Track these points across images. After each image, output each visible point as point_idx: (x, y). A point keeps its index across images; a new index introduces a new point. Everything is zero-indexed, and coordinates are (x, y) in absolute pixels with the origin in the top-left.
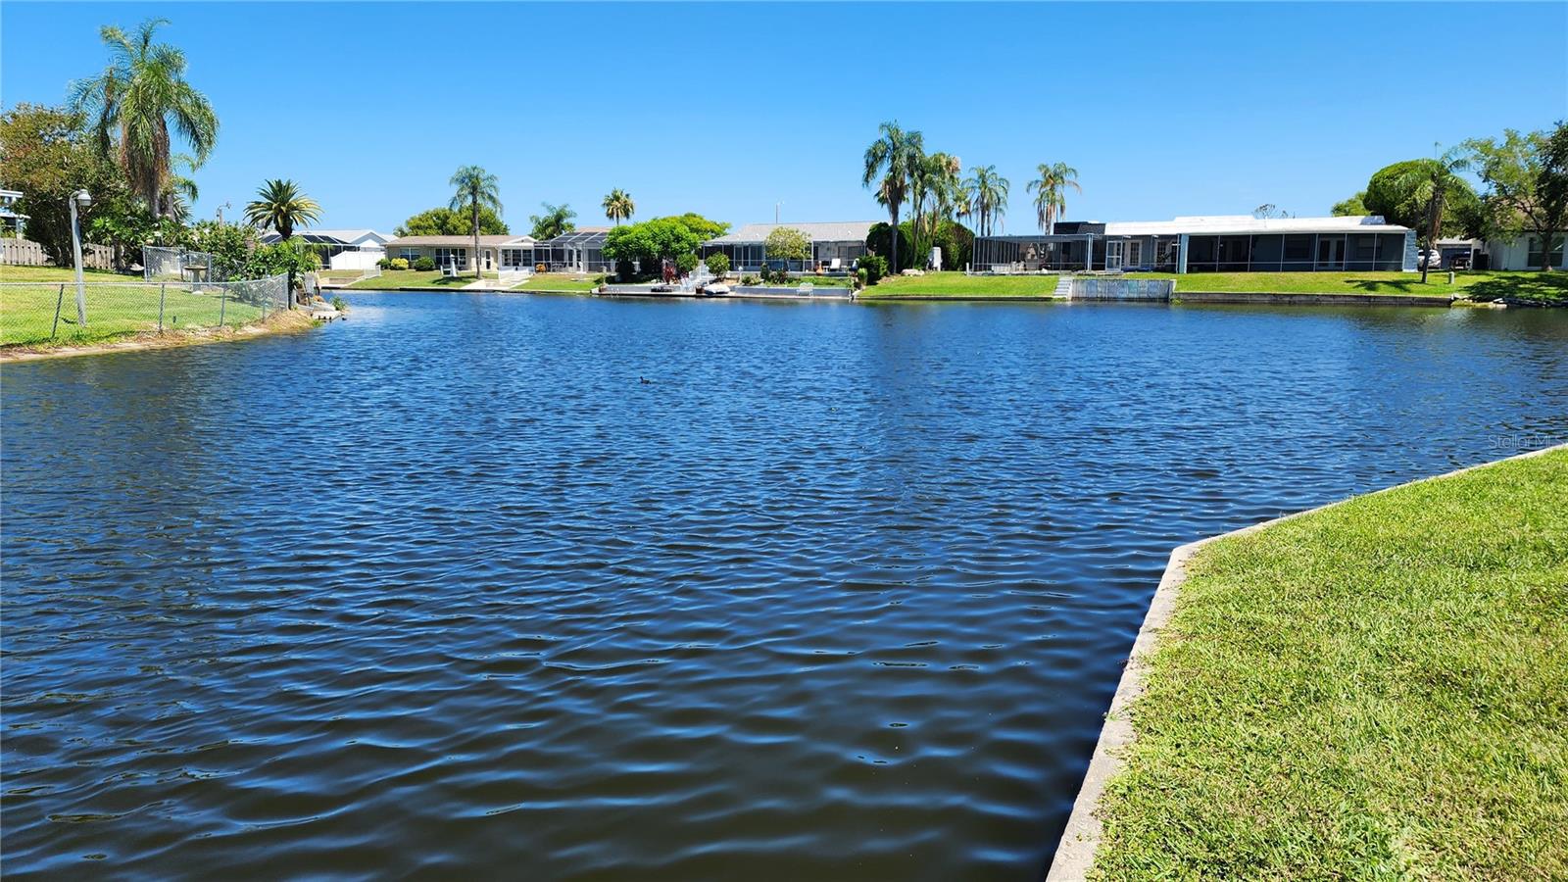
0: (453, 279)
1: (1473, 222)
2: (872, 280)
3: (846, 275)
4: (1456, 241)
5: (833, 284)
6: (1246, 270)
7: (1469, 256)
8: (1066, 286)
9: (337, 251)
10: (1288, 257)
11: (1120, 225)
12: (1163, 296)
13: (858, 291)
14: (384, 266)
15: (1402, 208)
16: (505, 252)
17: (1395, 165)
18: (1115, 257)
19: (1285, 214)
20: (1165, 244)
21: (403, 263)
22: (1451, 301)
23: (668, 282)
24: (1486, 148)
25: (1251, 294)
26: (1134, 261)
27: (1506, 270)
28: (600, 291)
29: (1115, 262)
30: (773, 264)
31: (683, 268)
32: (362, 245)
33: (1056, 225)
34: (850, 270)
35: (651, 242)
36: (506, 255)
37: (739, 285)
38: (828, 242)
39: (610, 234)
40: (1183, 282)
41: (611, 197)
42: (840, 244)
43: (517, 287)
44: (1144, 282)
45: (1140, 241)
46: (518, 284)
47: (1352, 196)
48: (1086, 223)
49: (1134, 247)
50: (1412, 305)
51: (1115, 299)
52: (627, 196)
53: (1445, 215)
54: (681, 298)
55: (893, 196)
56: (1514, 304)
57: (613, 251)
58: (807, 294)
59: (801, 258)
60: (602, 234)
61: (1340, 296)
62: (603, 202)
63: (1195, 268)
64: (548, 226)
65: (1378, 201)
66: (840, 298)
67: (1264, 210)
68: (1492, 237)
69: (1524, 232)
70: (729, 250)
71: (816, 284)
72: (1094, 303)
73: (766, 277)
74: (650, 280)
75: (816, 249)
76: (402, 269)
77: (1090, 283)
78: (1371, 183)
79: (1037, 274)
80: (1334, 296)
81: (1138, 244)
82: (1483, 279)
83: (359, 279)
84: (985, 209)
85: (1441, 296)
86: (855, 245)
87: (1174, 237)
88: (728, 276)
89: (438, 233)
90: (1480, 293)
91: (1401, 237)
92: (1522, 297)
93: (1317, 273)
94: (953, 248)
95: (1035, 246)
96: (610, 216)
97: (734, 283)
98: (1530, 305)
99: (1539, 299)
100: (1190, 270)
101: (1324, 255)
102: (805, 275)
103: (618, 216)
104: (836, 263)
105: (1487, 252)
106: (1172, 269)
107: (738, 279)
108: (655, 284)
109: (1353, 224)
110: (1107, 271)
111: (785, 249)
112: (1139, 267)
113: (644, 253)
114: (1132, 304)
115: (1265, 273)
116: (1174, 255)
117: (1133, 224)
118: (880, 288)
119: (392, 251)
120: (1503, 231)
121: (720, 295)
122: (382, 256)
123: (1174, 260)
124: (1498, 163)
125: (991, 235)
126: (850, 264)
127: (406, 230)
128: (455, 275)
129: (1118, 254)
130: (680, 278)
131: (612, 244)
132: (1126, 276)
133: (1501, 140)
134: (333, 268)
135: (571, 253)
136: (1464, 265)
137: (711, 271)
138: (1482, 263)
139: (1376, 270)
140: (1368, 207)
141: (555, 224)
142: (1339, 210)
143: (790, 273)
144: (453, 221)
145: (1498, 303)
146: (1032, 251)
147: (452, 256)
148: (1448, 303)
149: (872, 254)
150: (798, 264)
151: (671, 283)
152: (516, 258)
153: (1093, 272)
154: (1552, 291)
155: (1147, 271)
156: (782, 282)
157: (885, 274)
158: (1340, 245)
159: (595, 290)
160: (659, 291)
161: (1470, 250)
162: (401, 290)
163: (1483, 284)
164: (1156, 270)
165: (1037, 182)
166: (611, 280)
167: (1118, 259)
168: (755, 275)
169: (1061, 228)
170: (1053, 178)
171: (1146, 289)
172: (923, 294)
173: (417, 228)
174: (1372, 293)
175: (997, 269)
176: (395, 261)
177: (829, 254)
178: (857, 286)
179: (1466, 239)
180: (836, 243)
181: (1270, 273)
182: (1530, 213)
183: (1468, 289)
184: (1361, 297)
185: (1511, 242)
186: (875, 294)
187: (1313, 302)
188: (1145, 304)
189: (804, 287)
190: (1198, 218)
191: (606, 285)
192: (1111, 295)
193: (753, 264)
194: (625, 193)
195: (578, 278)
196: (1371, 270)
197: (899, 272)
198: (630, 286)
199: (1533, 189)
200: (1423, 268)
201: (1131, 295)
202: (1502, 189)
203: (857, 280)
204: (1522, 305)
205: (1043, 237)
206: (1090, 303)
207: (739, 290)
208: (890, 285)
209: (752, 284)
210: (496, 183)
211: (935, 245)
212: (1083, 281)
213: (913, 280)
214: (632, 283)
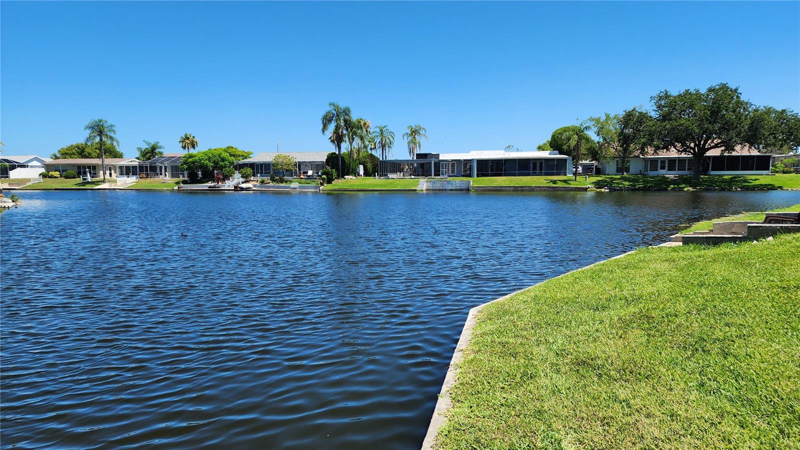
0: (89, 183)
1: (594, 154)
2: (329, 181)
3: (316, 179)
4: (587, 162)
5: (309, 183)
6: (502, 176)
7: (593, 168)
8: (423, 184)
9: (13, 167)
10: (519, 169)
11: (447, 155)
12: (467, 188)
13: (322, 187)
14: (44, 176)
15: (565, 147)
16: (121, 167)
17: (562, 128)
18: (445, 170)
19: (518, 150)
20: (466, 164)
21: (57, 174)
22: (587, 189)
23: (218, 183)
24: (597, 121)
25: (505, 187)
26: (453, 171)
27: (608, 175)
28: (178, 188)
29: (444, 173)
30: (277, 172)
31: (227, 175)
32: (29, 164)
33: (417, 154)
34: (318, 176)
35: (208, 162)
36: (121, 169)
37: (258, 184)
38: (305, 162)
39: (184, 157)
40: (475, 182)
41: (184, 137)
42: (312, 163)
44: (458, 182)
45: (456, 163)
46: (129, 185)
47: (545, 142)
48: (430, 154)
49: (453, 165)
50: (572, 190)
51: (445, 190)
52: (194, 137)
53: (583, 150)
54: (226, 191)
55: (338, 139)
56: (612, 190)
57: (185, 166)
58: (295, 189)
59: (292, 170)
60: (179, 158)
61: (542, 187)
62: (180, 140)
63: (480, 175)
64: (147, 153)
65: (556, 144)
66: (313, 190)
67: (508, 148)
68: (601, 160)
69: (614, 158)
70: (252, 165)
71: (300, 183)
72: (436, 192)
73: (273, 180)
74: (207, 182)
75: (299, 165)
76: (56, 177)
77: (434, 182)
78: (552, 136)
79: (409, 178)
80: (539, 187)
81: (455, 164)
82: (599, 178)
83: (28, 184)
84: (383, 147)
85: (583, 186)
86: (321, 163)
87: (470, 160)
88: (252, 179)
89: (79, 157)
90: (599, 185)
91: (565, 160)
92: (615, 186)
93: (532, 177)
94: (369, 165)
95: (408, 165)
96: (184, 147)
97: (255, 183)
98: (618, 190)
99: (621, 187)
100: (478, 176)
101: (535, 168)
102: (294, 179)
103: (188, 148)
104: (310, 173)
105: (600, 167)
106: (470, 176)
107: (258, 181)
108: (210, 184)
109: (546, 154)
110: (441, 177)
111: (283, 165)
112: (455, 174)
113: (204, 168)
114: (452, 192)
115: (510, 177)
116: (471, 169)
117: (452, 154)
118: (334, 185)
119: (48, 167)
120: (606, 157)
121: (248, 189)
122: (43, 170)
123: (470, 171)
124: (602, 128)
125: (387, 159)
126: (318, 173)
127: (58, 155)
129: (446, 169)
130: (225, 181)
131: (185, 163)
132: (450, 179)
133: (603, 118)
134: (11, 178)
135: (161, 167)
136: (591, 172)
137: (242, 177)
138: (599, 172)
139: (556, 175)
140: (551, 147)
141: (150, 153)
142: (540, 148)
143: (286, 178)
144: (88, 150)
145: (605, 189)
146: (407, 167)
147: (88, 170)
148: (586, 189)
149: (329, 168)
150: (290, 173)
151: (220, 183)
152: (127, 171)
153: (435, 177)
154: (627, 183)
155: (459, 176)
156: (282, 182)
157: (336, 178)
158: (541, 164)
159: (176, 188)
160: (213, 187)
161: (593, 166)
162: (56, 189)
163: (600, 181)
164: (463, 176)
165: (407, 134)
166: (185, 182)
167: (446, 171)
168: (267, 179)
169: (419, 156)
170: (414, 132)
171: (459, 185)
172: (355, 188)
173: (65, 154)
174: (555, 186)
175: (390, 176)
176: (51, 173)
177: (306, 168)
178: (322, 184)
179: (592, 161)
180: (310, 162)
181: (512, 177)
182: (616, 150)
183: (593, 183)
184: (551, 187)
185: (609, 162)
186: (331, 188)
187: (531, 190)
188: (459, 192)
189: (293, 185)
190: (480, 152)
191: (182, 185)
192: (443, 188)
193: (266, 173)
194: (192, 136)
195: (166, 181)
196: (554, 175)
197: (343, 177)
198: (196, 185)
199: (616, 139)
200: (575, 174)
201: (452, 188)
202: (604, 139)
203: (321, 181)
204: (615, 190)
205: (411, 160)
206: (435, 192)
207: (258, 187)
208: (338, 184)
209: (265, 184)
210: (114, 128)
211: (360, 164)
212: (430, 181)
213: (350, 181)
214: (197, 183)
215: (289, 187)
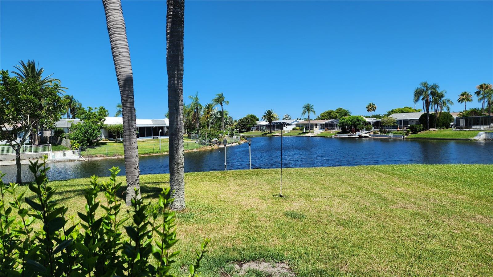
2: (414, 132)
5: (401, 134)
8: (480, 135)
13: (407, 136)
14: (294, 129)
16: (321, 125)
21: (298, 128)
23: (353, 133)
28: (335, 136)
31: (359, 129)
32: (293, 124)
35: (351, 122)
41: (368, 105)
43: (316, 135)
54: (355, 138)
55: (427, 105)
57: (340, 125)
58: (391, 137)
66: (401, 138)
71: (394, 134)
73: (381, 131)
74: (349, 133)
76: (298, 130)
77: (492, 134)
83: (284, 133)
97: (371, 133)
103: (371, 111)
111: (386, 123)
118: (416, 135)
119: (298, 125)
121: (366, 137)
122: (295, 126)
128: (305, 132)
130: (357, 132)
134: (283, 130)
137: (366, 130)
143: (389, 130)
144: (332, 114)
156: (385, 133)
157: (421, 130)
160: (350, 136)
162: (291, 136)
168: (378, 131)
175: (474, 127)
176: (297, 128)
189: (390, 135)
191: (337, 134)
194: (372, 104)
195: (333, 132)
197: (428, 129)
203: (406, 132)
207: (372, 135)
208: (422, 134)
209: (376, 134)
212: (489, 133)
213: (434, 132)
214: (344, 134)
215: (386, 136)
